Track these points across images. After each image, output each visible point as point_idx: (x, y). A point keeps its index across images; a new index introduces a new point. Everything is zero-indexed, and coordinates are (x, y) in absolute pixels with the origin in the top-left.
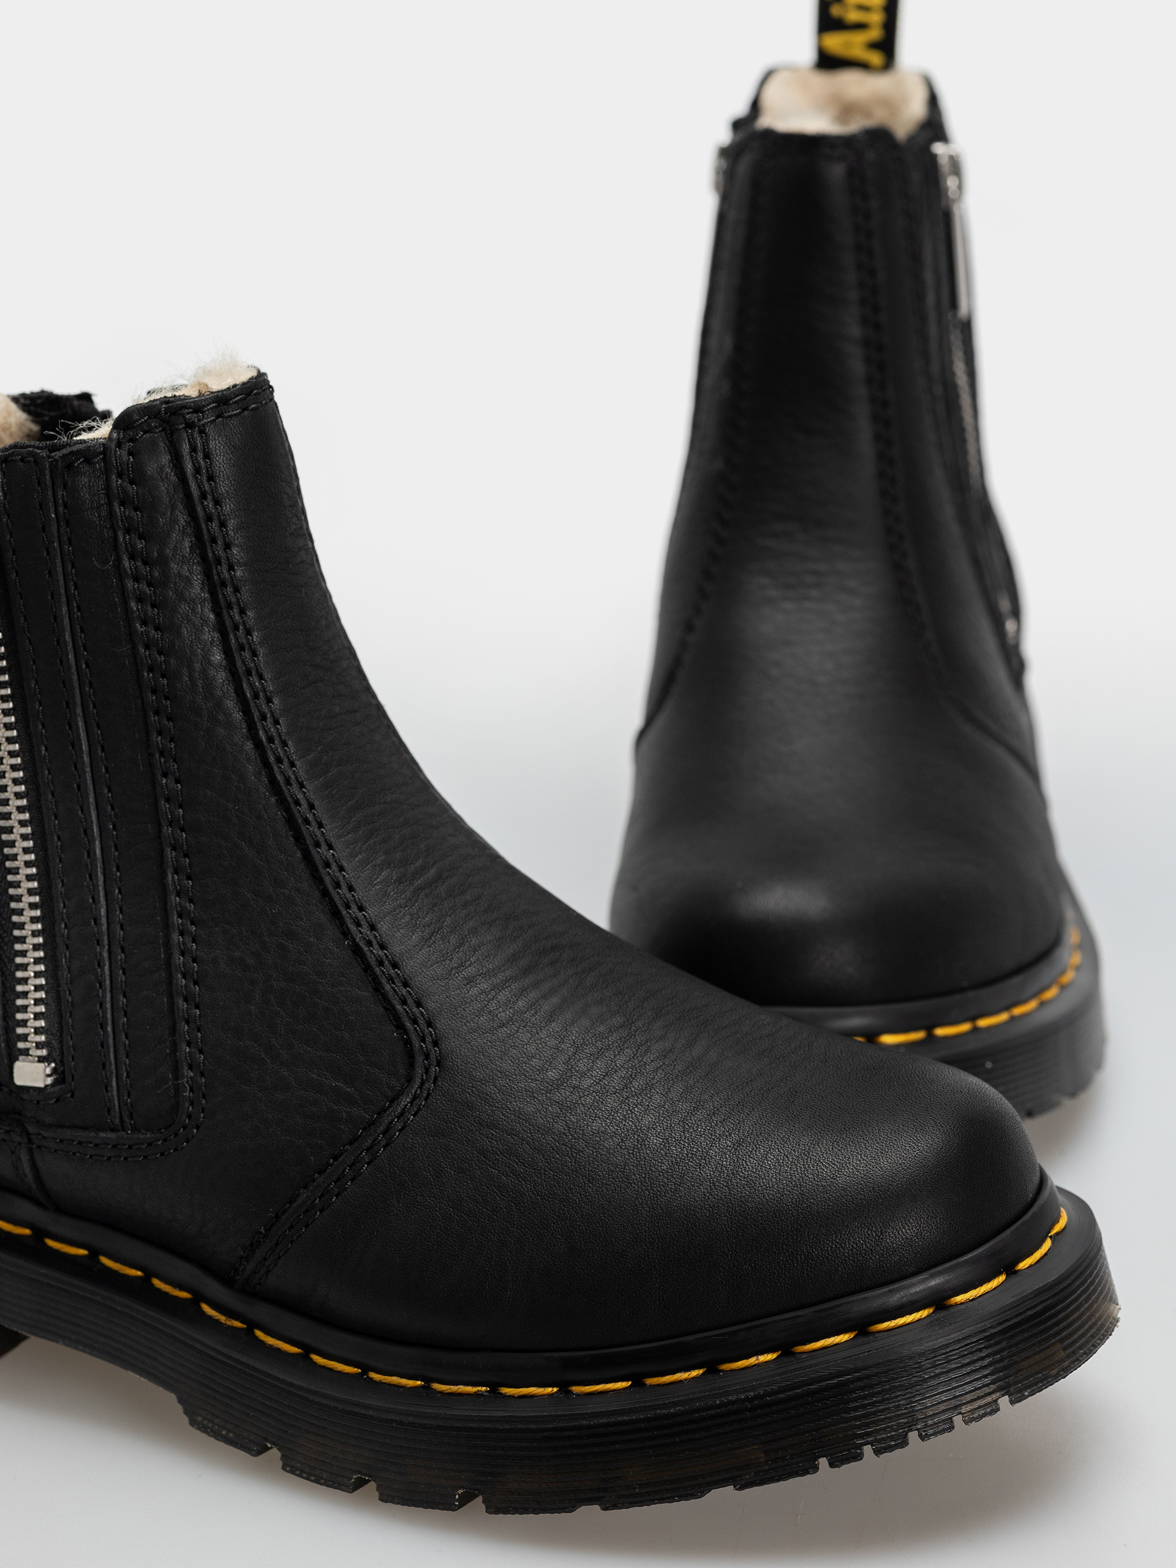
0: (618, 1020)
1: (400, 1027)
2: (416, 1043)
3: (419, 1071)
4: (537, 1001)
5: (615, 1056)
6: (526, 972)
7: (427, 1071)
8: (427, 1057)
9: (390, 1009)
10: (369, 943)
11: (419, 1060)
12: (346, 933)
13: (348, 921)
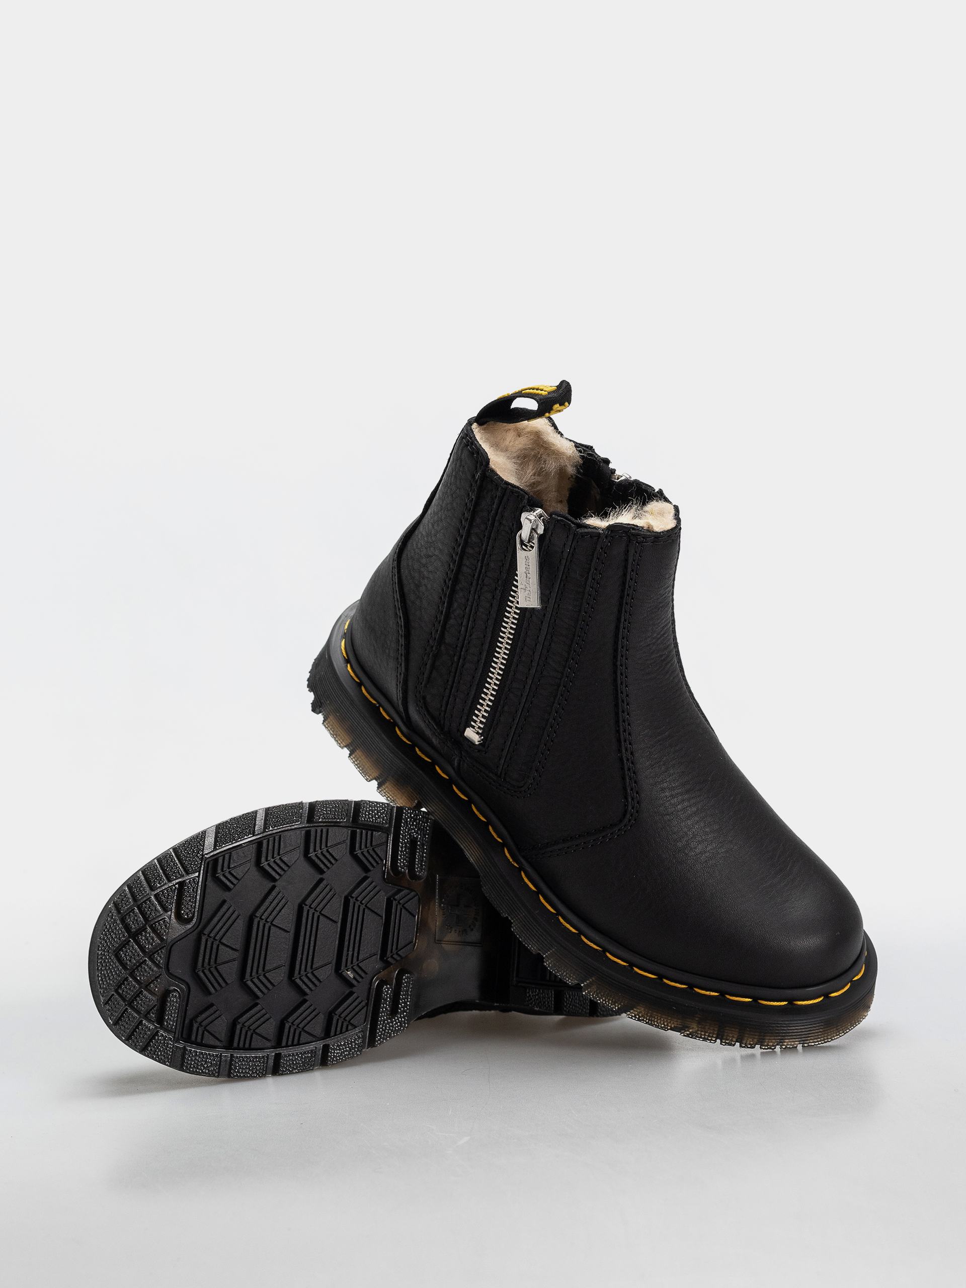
0: (716, 827)
1: (626, 798)
2: (630, 808)
3: (626, 820)
4: (686, 808)
5: (708, 845)
6: (688, 792)
7: (630, 821)
8: (632, 815)
9: (625, 788)
10: (628, 760)
11: (628, 816)
12: (620, 751)
13: (623, 747)
